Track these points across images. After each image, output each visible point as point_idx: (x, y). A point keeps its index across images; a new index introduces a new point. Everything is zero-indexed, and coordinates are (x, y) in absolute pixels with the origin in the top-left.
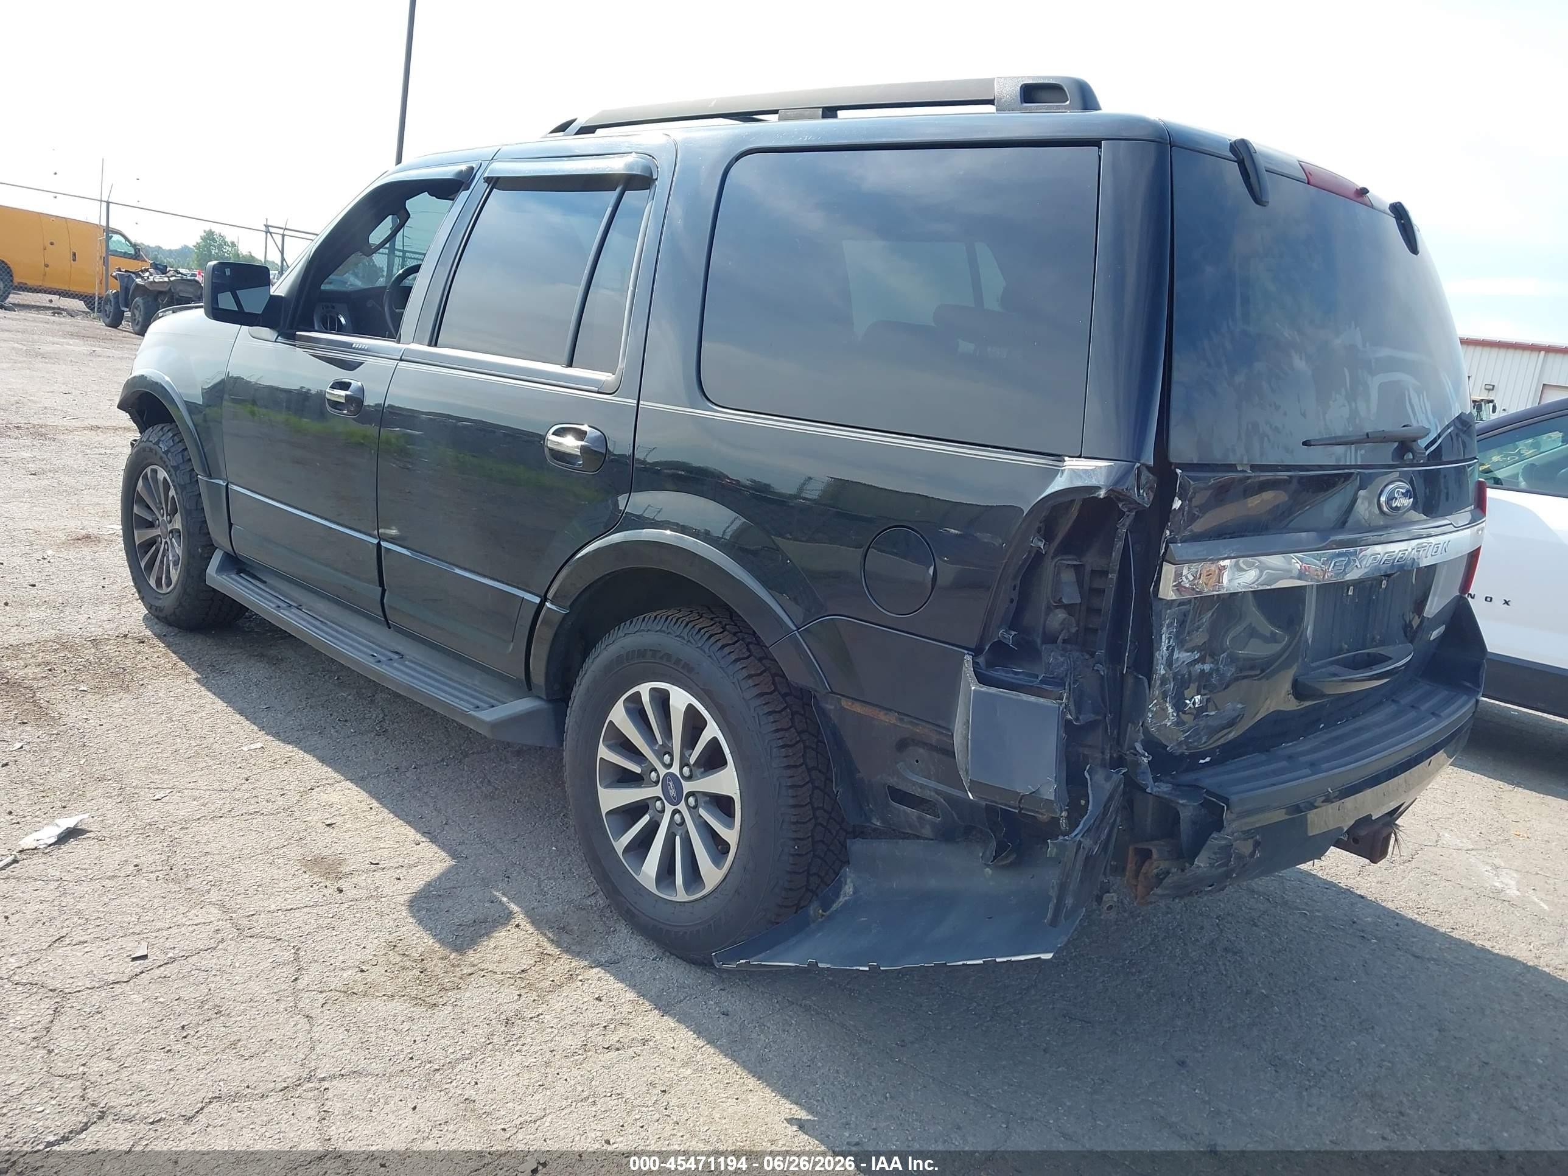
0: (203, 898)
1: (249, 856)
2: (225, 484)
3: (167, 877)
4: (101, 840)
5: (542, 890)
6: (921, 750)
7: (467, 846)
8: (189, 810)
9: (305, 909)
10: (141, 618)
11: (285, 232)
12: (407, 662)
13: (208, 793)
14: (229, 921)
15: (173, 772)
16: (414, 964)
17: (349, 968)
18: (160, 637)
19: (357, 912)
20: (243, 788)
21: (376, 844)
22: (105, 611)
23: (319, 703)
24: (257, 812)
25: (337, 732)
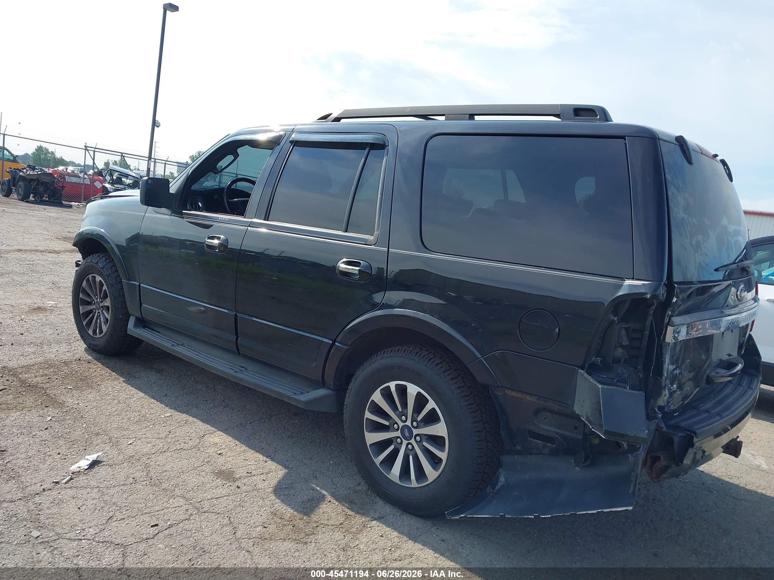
0: (173, 494)
1: (187, 471)
2: (138, 284)
3: (151, 484)
4: (111, 466)
5: (334, 483)
6: (548, 414)
7: (290, 462)
8: (148, 449)
9: (225, 497)
10: (83, 350)
11: (95, 150)
12: (250, 372)
13: (154, 440)
14: (190, 505)
15: (132, 429)
16: (288, 523)
17: (258, 526)
18: (98, 360)
19: (251, 498)
20: (170, 436)
21: (246, 463)
22: (64, 347)
23: (190, 392)
24: (182, 449)
25: (204, 406)
